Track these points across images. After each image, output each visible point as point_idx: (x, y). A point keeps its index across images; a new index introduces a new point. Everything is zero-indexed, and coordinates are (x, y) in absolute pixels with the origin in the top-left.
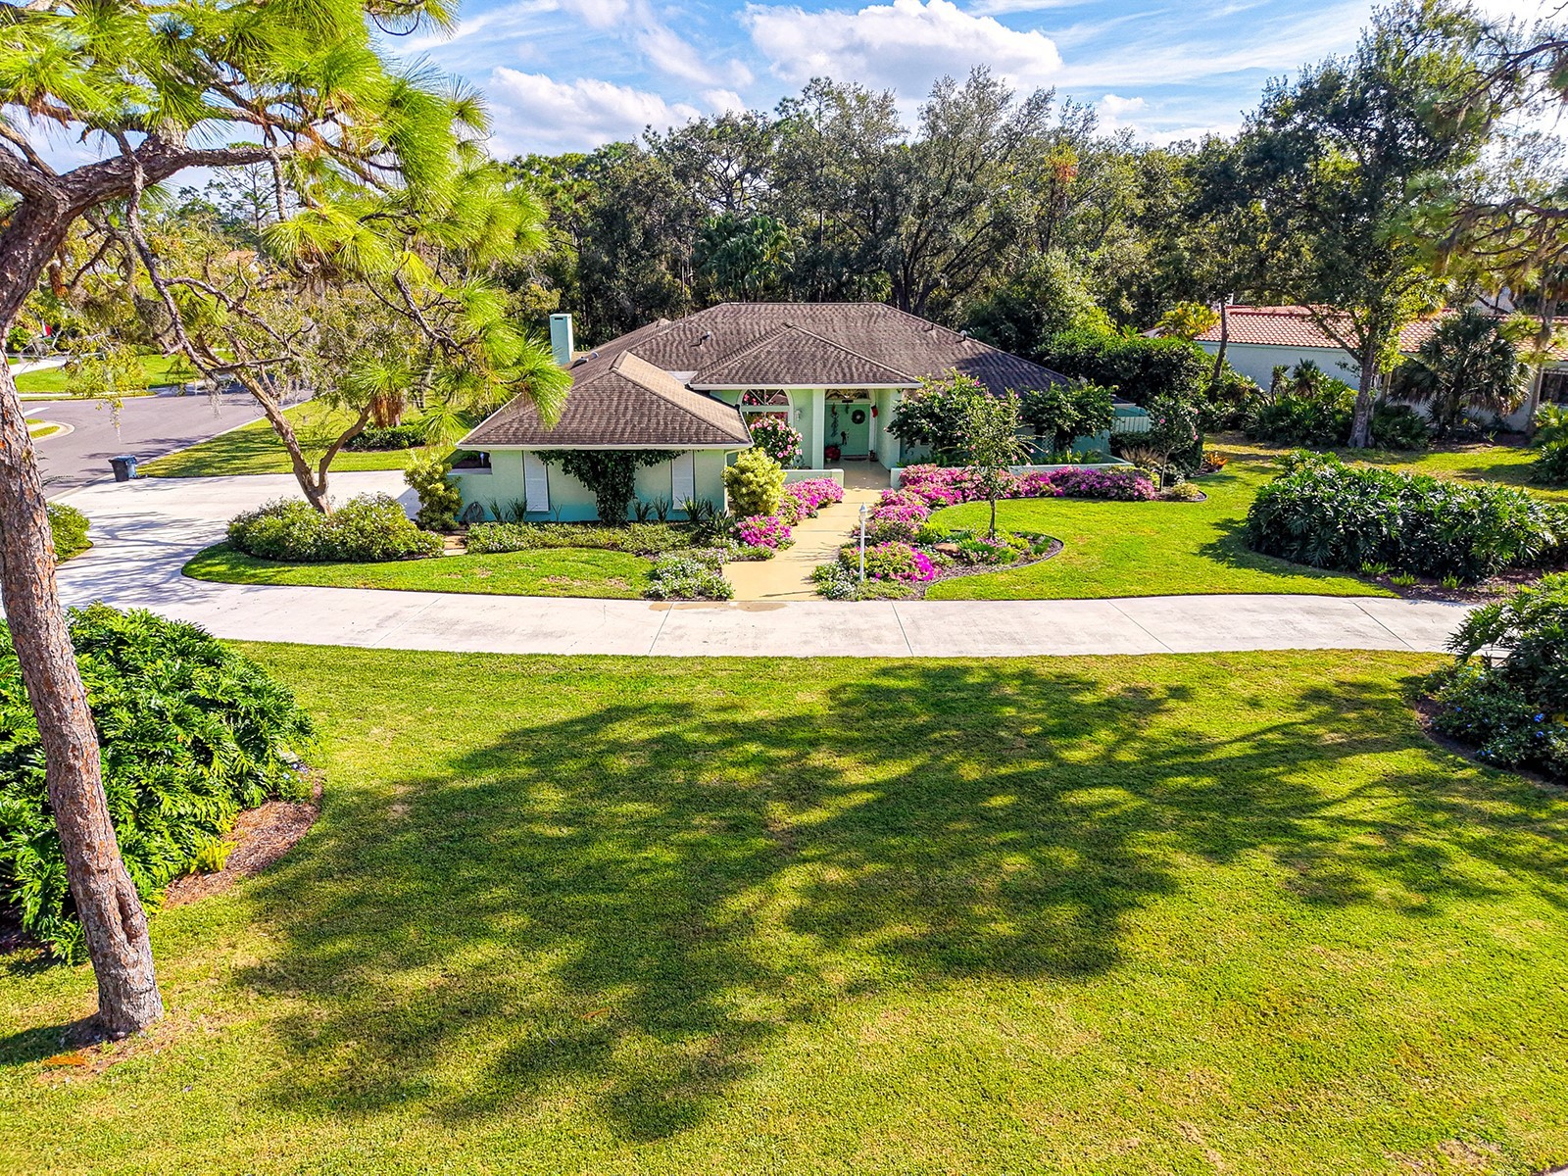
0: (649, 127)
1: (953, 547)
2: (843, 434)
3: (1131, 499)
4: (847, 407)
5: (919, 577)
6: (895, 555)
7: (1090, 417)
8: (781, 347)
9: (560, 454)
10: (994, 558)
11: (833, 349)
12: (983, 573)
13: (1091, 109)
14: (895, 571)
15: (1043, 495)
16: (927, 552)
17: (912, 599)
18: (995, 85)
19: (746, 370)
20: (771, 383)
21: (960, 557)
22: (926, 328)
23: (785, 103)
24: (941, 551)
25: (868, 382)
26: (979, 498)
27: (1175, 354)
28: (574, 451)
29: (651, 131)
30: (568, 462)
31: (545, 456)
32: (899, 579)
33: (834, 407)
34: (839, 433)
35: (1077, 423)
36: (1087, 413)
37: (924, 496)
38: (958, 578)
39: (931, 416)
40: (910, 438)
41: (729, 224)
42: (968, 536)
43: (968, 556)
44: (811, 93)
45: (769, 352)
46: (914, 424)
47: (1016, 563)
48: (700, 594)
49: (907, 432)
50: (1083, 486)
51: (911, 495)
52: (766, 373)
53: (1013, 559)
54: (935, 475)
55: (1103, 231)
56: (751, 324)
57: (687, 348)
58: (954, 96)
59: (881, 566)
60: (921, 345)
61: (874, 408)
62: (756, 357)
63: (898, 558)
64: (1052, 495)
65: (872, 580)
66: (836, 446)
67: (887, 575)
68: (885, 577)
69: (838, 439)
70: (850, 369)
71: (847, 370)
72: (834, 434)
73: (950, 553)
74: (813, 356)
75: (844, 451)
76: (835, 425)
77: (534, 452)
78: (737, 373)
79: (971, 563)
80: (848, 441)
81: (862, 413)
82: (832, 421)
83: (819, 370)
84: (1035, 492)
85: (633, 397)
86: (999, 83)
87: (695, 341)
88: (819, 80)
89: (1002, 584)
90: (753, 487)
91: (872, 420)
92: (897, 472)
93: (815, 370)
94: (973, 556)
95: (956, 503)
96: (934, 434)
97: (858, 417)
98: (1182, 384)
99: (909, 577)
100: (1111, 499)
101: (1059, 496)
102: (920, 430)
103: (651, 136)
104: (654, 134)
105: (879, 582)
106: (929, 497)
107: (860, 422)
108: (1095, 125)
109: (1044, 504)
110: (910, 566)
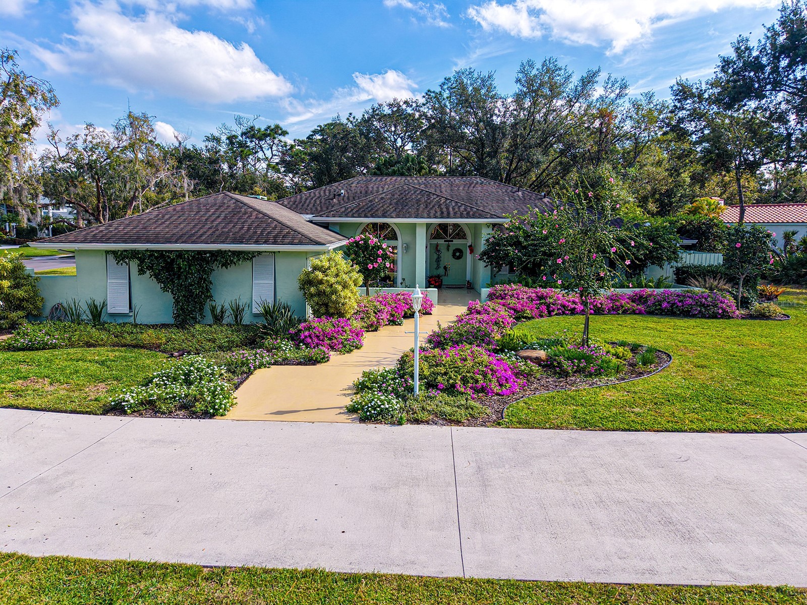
0: (351, 114)
1: (542, 354)
2: (445, 268)
3: (714, 316)
4: (449, 246)
5: (497, 389)
6: (465, 360)
7: (662, 247)
8: (393, 195)
9: (134, 254)
10: (592, 368)
11: (435, 196)
12: (583, 389)
13: (624, 81)
14: (464, 380)
15: (625, 312)
16: (509, 359)
17: (483, 424)
18: (560, 69)
19: (360, 209)
20: (379, 217)
21: (549, 365)
22: (514, 190)
23: (429, 93)
24: (526, 358)
25: (461, 217)
26: (564, 313)
27: (704, 223)
28: (147, 251)
29: (352, 117)
30: (142, 261)
31: (121, 257)
32: (470, 392)
33: (437, 245)
34: (442, 266)
35: (651, 252)
36: (657, 243)
37: (510, 308)
38: (551, 394)
39: (517, 244)
40: (497, 263)
41: (391, 160)
42: (557, 343)
43: (560, 365)
44: (445, 87)
45: (382, 198)
46: (501, 250)
47: (621, 375)
48: (183, 407)
49: (496, 257)
50: (664, 305)
51: (497, 307)
52: (377, 211)
53: (618, 370)
54: (523, 293)
55: (635, 158)
56: (378, 188)
57: (323, 201)
58: (534, 72)
59: (446, 374)
60: (510, 200)
61: (470, 246)
62: (371, 201)
63: (469, 363)
64: (634, 313)
65: (433, 392)
66: (439, 276)
67: (453, 386)
68: (451, 390)
69: (441, 271)
70: (448, 209)
71: (445, 210)
72: (438, 267)
73: (538, 361)
74: (418, 201)
75: (446, 281)
76: (438, 260)
77: (107, 252)
78: (352, 210)
79: (565, 374)
80: (449, 273)
81: (460, 251)
82: (435, 256)
83: (421, 209)
84: (618, 309)
85: (230, 210)
86: (563, 68)
87: (331, 197)
88: (450, 79)
89: (613, 403)
90: (322, 287)
91: (469, 257)
92: (485, 292)
93: (418, 210)
94: (566, 365)
95: (541, 316)
96: (520, 259)
97: (458, 254)
98: (710, 246)
99: (483, 389)
100: (694, 316)
101: (640, 313)
102: (507, 255)
103: (351, 119)
104: (354, 118)
105: (441, 396)
106: (515, 310)
107: (459, 258)
108: (627, 92)
109: (629, 320)
110: (485, 375)
